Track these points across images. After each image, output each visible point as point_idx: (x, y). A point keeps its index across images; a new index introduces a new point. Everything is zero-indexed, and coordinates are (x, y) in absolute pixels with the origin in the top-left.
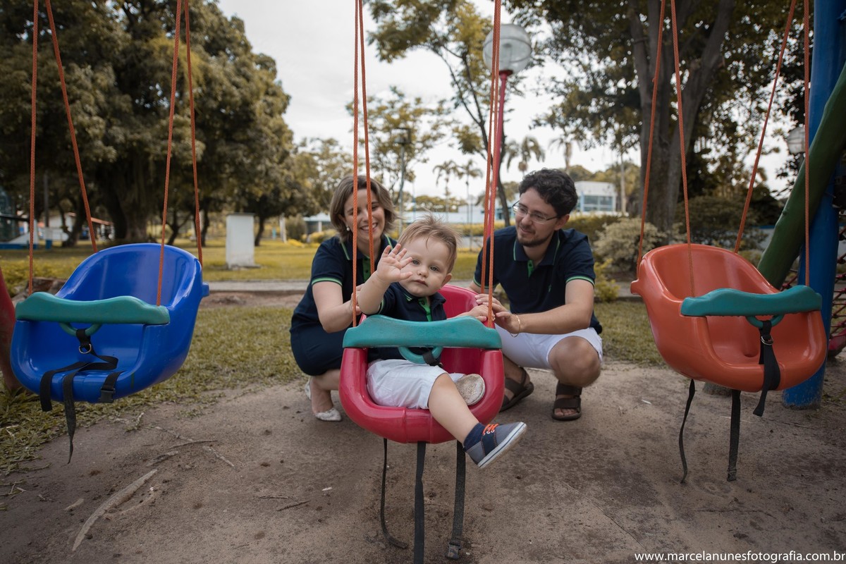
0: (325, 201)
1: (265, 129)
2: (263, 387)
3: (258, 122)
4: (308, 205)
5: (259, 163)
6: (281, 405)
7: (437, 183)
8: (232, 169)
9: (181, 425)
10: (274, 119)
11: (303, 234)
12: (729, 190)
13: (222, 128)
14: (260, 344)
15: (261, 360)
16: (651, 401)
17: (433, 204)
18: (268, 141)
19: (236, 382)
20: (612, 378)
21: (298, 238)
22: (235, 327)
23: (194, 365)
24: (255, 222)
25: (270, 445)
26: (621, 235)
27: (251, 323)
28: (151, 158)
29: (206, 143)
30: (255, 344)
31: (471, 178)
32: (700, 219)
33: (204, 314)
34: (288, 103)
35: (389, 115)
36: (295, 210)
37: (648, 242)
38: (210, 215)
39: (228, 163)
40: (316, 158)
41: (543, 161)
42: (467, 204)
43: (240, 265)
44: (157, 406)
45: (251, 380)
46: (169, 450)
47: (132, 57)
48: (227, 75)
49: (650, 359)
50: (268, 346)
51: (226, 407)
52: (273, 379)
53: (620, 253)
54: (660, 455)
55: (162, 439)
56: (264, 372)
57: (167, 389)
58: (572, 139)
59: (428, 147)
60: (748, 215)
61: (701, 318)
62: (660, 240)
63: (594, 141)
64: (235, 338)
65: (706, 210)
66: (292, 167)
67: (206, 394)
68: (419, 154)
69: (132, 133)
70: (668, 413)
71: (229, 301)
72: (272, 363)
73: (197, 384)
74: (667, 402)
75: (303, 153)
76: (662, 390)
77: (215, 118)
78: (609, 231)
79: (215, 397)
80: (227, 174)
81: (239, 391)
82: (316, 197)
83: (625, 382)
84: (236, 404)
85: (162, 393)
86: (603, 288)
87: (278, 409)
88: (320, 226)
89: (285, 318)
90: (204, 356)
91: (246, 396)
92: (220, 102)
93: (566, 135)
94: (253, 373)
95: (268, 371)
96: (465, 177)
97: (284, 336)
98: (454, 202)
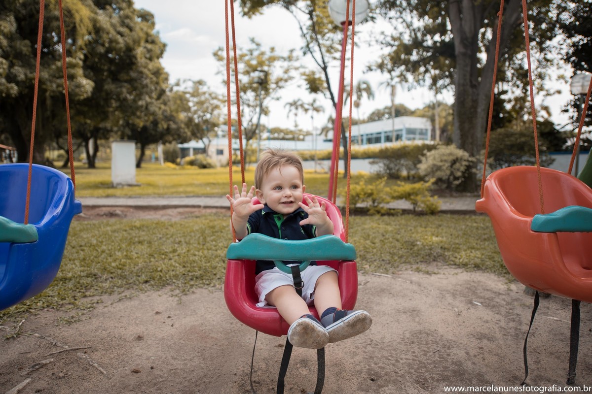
0: (196, 131)
1: (145, 71)
2: (137, 293)
3: (139, 64)
4: (181, 134)
5: (140, 99)
6: (153, 311)
7: (288, 117)
8: (118, 104)
9: (59, 332)
10: (153, 63)
11: (177, 158)
12: (522, 124)
13: (109, 71)
14: (137, 253)
15: (137, 268)
16: (482, 303)
17: (285, 134)
18: (148, 81)
19: (113, 288)
20: (445, 282)
21: (173, 161)
22: (115, 237)
23: (75, 273)
24: (137, 148)
25: (141, 351)
26: (439, 160)
27: (129, 234)
28: (48, 94)
29: (95, 82)
30: (132, 253)
31: (315, 113)
32: (502, 147)
33: (89, 226)
34: (165, 50)
35: (249, 61)
36: (171, 138)
37: (462, 165)
38: (99, 142)
39: (114, 99)
40: (188, 96)
41: (373, 99)
42: (311, 134)
43: (123, 183)
44: (38, 312)
45: (127, 286)
46: (45, 358)
47: (31, 9)
48: (113, 25)
49: (474, 264)
50: (144, 255)
51: (102, 313)
52: (147, 286)
53: (439, 174)
54: (497, 355)
55: (40, 346)
56: (140, 278)
57: (49, 296)
58: (396, 83)
59: (280, 88)
60: (540, 143)
61: (552, 234)
62: (471, 164)
63: (415, 84)
64: (115, 248)
65: (506, 139)
66: (169, 103)
67: (85, 300)
68: (273, 93)
70: (498, 314)
71: (112, 215)
72: (147, 270)
73: (78, 290)
74: (495, 303)
75: (177, 91)
76: (489, 292)
77: (103, 61)
78: (430, 156)
79: (93, 303)
80: (113, 108)
81: (115, 297)
82: (188, 128)
83: (456, 285)
84: (112, 310)
85: (44, 300)
86: (428, 203)
87: (150, 314)
88: (191, 152)
89: (160, 229)
90: (85, 265)
91: (122, 302)
92: (107, 48)
93: (392, 79)
94: (129, 280)
95: (143, 277)
96: (310, 112)
97: (158, 245)
98: (302, 133)
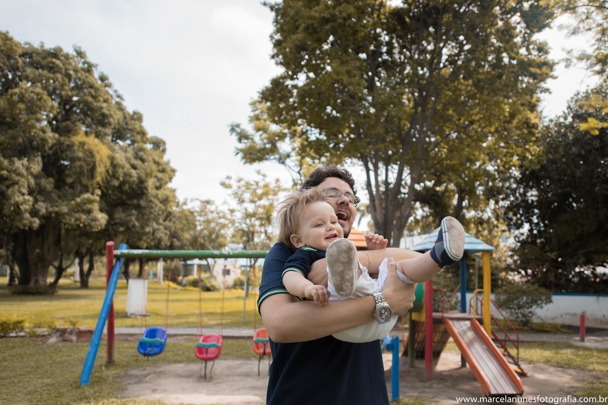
1: (155, 200)
3: (150, 195)
5: (148, 225)
10: (162, 191)
11: (179, 276)
34: (174, 175)
35: (255, 190)
40: (195, 215)
43: (137, 313)
47: (57, 149)
48: (128, 159)
69: (51, 207)
75: (185, 210)
88: (195, 268)
92: (121, 182)
